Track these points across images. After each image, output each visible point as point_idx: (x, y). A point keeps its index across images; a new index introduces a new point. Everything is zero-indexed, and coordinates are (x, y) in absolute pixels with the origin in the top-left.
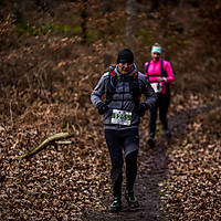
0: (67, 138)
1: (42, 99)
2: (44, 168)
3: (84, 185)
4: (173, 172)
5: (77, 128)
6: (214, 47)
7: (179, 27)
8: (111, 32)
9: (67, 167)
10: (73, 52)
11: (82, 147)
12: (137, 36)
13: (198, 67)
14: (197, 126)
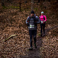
0: (16, 36)
1: (9, 26)
2: (10, 44)
3: (20, 48)
4: (43, 45)
5: (18, 33)
6: (54, 12)
7: (45, 7)
8: (27, 8)
9: (16, 44)
10: (17, 13)
11: (20, 38)
12: (34, 9)
13: (50, 17)
14: (50, 33)
